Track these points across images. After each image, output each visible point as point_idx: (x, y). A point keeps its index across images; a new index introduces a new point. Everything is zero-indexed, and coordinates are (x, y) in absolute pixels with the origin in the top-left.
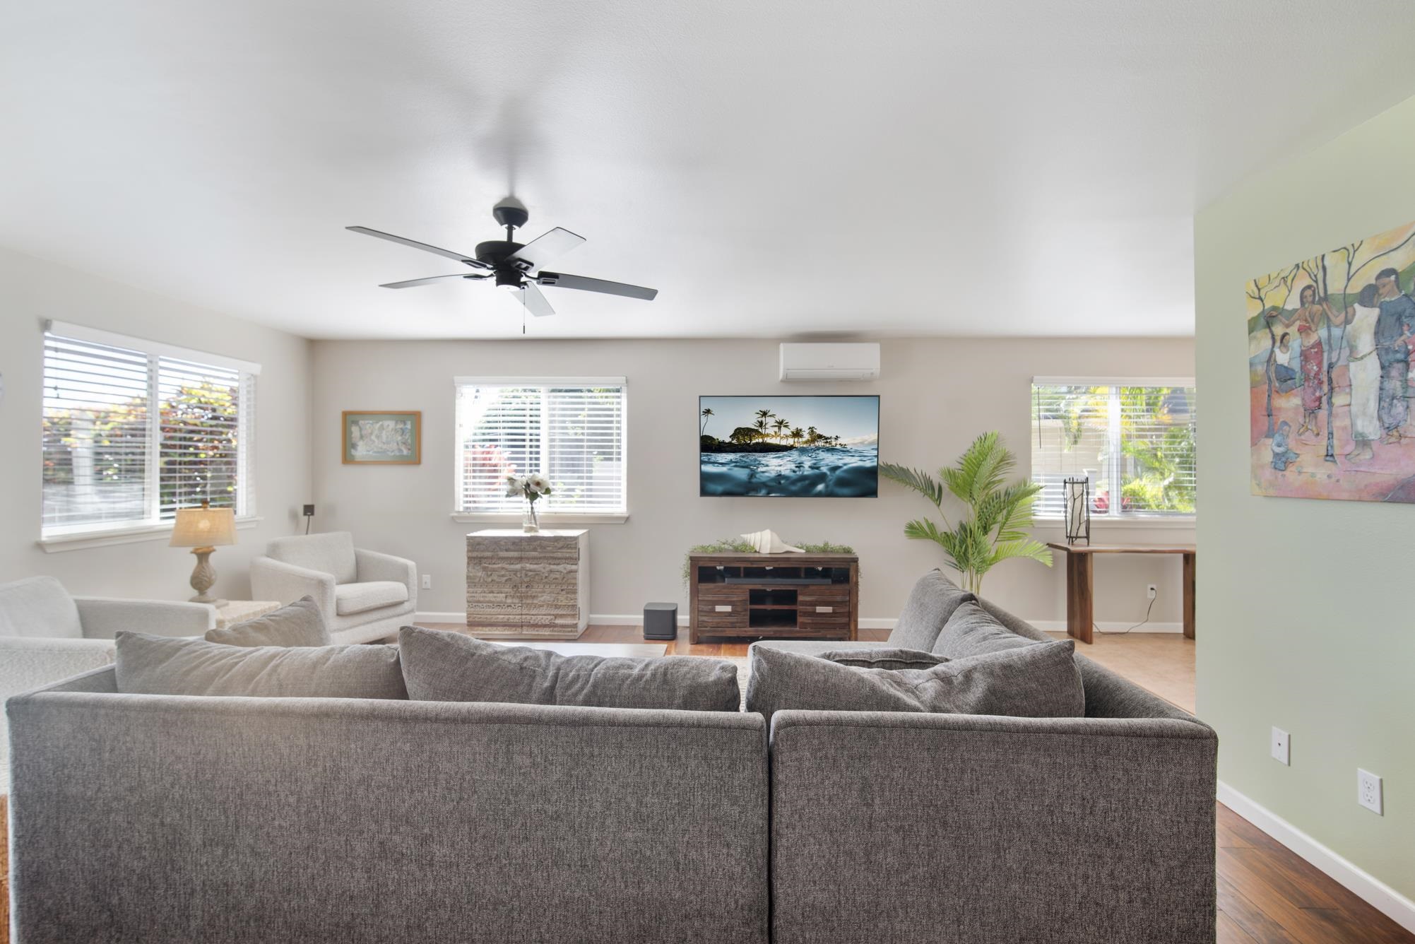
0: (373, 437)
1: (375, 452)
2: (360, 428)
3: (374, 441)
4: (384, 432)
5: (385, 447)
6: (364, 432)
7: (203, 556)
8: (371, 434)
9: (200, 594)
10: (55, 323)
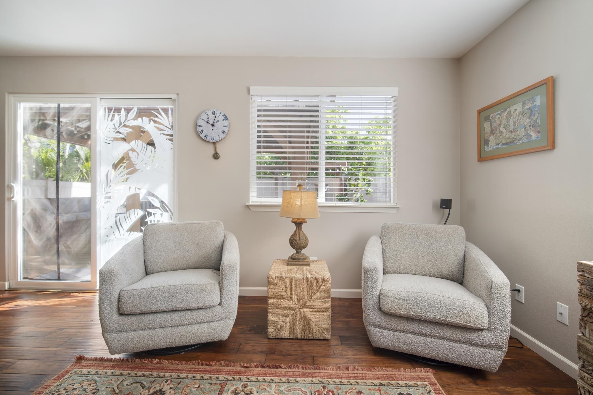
0: (502, 129)
1: (503, 144)
2: (491, 122)
3: (502, 132)
4: (511, 119)
5: (512, 136)
6: (493, 126)
7: (299, 224)
8: (500, 125)
9: (297, 252)
10: (251, 88)
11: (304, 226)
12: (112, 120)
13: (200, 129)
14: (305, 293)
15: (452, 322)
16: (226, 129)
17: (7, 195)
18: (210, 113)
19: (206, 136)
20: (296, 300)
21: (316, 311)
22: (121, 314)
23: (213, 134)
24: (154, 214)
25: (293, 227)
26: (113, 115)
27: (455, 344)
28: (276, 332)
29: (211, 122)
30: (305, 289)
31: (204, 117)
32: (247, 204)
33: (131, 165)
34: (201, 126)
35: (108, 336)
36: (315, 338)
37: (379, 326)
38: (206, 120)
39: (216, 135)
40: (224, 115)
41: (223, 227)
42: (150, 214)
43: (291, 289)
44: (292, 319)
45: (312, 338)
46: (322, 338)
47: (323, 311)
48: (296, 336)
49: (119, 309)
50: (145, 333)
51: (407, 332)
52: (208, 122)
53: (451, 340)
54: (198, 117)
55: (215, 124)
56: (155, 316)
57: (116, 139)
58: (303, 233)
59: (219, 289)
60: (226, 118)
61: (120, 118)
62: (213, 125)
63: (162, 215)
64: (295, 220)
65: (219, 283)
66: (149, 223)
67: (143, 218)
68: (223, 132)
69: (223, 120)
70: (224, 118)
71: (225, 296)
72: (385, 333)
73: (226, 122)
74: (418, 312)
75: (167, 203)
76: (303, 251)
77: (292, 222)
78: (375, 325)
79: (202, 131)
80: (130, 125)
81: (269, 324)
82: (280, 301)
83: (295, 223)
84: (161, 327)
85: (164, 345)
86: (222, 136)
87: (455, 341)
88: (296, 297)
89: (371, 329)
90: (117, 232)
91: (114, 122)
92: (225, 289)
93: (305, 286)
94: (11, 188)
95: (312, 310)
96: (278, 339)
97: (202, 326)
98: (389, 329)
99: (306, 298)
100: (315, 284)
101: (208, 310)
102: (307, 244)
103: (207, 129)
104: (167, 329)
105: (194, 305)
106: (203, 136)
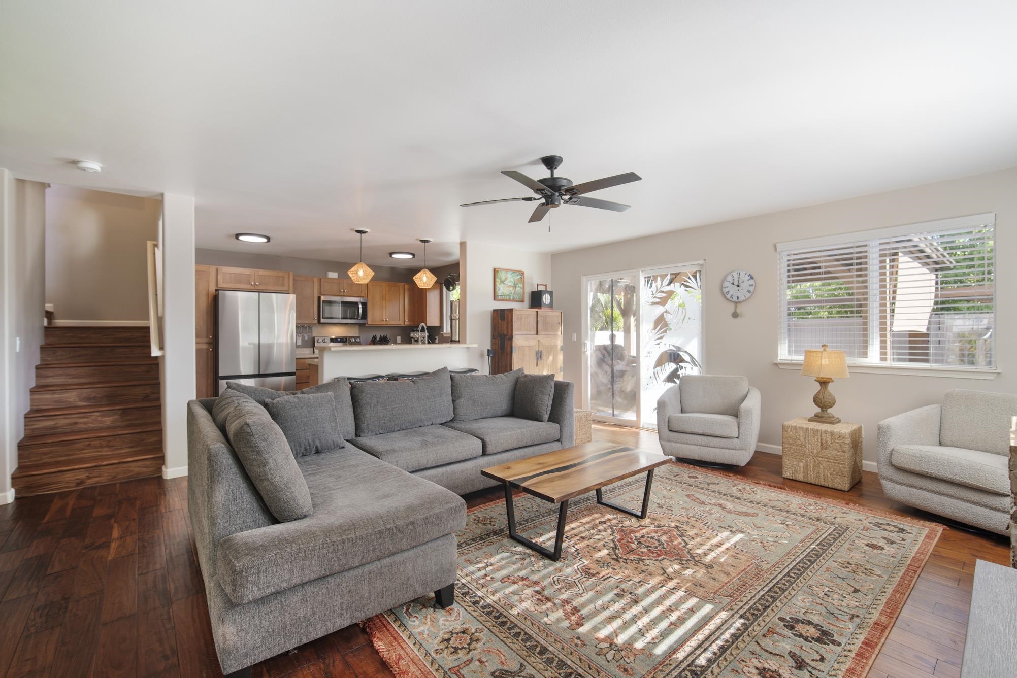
7: (823, 383)
9: (822, 411)
10: (777, 245)
11: (830, 386)
12: (650, 288)
13: (725, 290)
14: (820, 444)
15: (966, 483)
16: (751, 289)
17: (583, 349)
18: (735, 275)
19: (732, 296)
20: (810, 449)
21: (831, 462)
22: (670, 431)
23: (739, 294)
24: (685, 368)
25: (817, 387)
26: (652, 284)
27: (973, 506)
28: (790, 474)
29: (736, 283)
30: (820, 440)
31: (730, 278)
32: (775, 362)
33: (666, 325)
34: (727, 287)
35: (663, 443)
36: (830, 486)
37: (891, 480)
38: (732, 282)
39: (742, 294)
40: (750, 275)
41: (747, 382)
42: (682, 368)
43: (805, 438)
44: (806, 465)
45: (827, 486)
46: (838, 488)
47: (839, 463)
48: (810, 481)
49: (669, 427)
50: (685, 446)
51: (921, 488)
52: (733, 284)
53: (968, 501)
54: (724, 279)
55: (741, 285)
56: (690, 436)
57: (654, 303)
58: (829, 393)
59: (737, 426)
60: (752, 278)
61: (656, 286)
62: (738, 286)
63: (692, 369)
64: (819, 379)
65: (738, 422)
66: (681, 376)
67: (676, 370)
68: (749, 291)
69: (748, 280)
70: (749, 278)
71: (742, 432)
72: (898, 487)
73: (752, 282)
74: (928, 469)
75: (696, 359)
76: (829, 410)
77: (816, 380)
78: (886, 478)
79: (728, 292)
80: (665, 291)
81: (784, 465)
82: (794, 447)
83: (818, 381)
84: (695, 445)
85: (697, 458)
86: (748, 295)
87: (974, 503)
88: (810, 446)
89: (883, 482)
90: (655, 381)
91: (652, 289)
92: (742, 427)
93: (820, 437)
94: (585, 344)
95: (826, 460)
96: (792, 480)
97: (724, 450)
98: (901, 484)
99: (820, 448)
100: (830, 436)
101: (729, 440)
102: (834, 404)
103: (733, 290)
104: (698, 447)
105: (718, 433)
106: (729, 296)
